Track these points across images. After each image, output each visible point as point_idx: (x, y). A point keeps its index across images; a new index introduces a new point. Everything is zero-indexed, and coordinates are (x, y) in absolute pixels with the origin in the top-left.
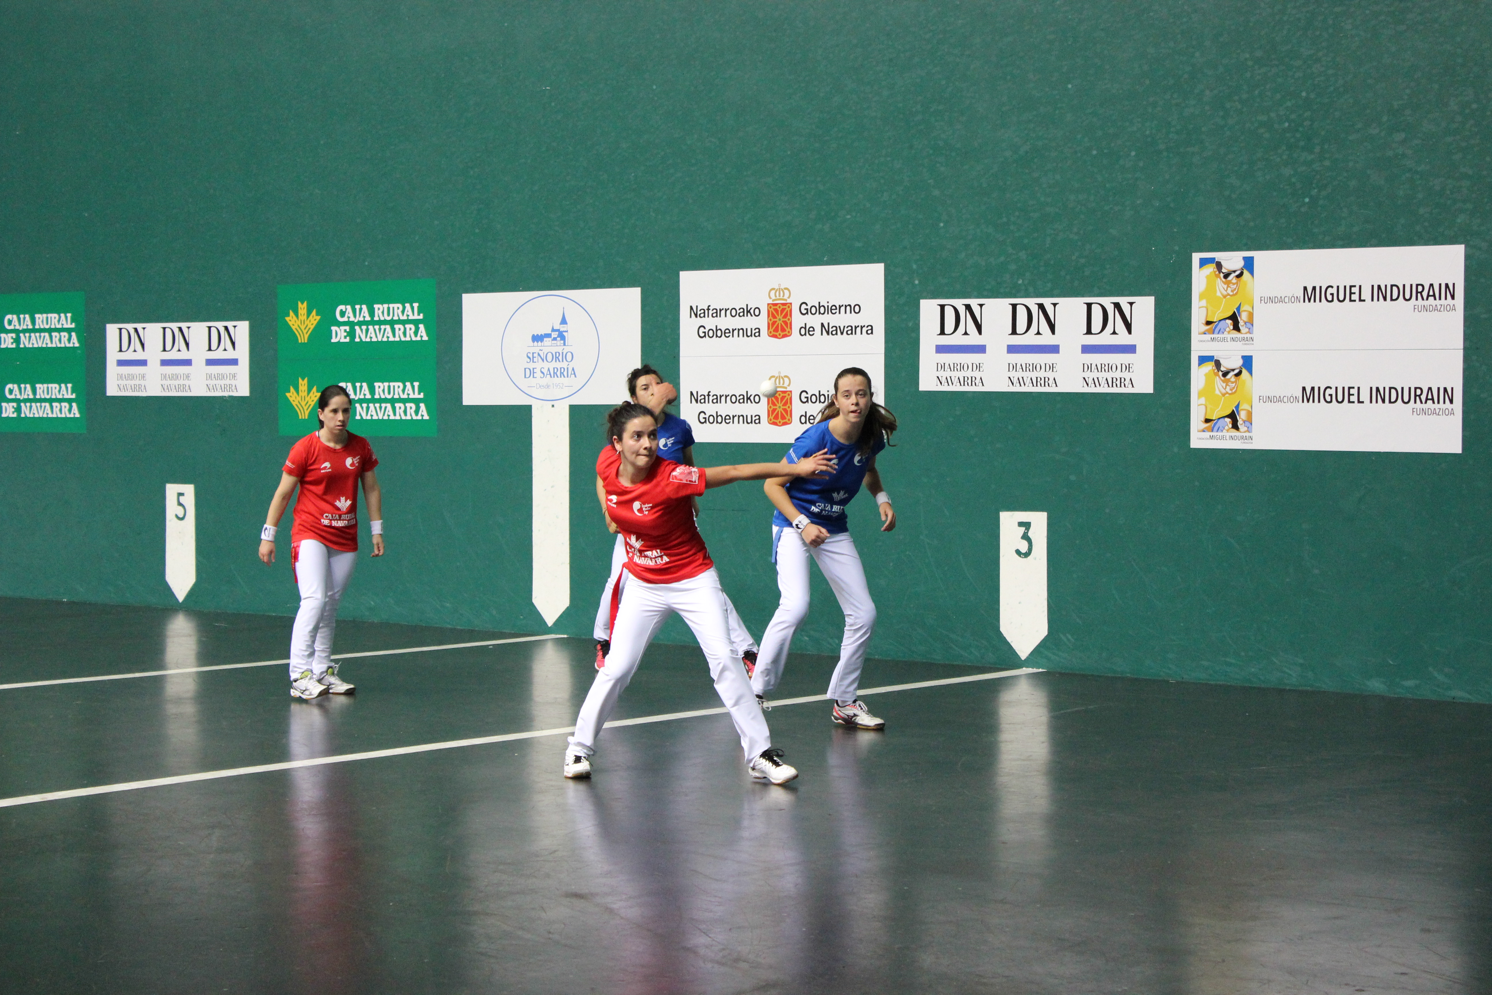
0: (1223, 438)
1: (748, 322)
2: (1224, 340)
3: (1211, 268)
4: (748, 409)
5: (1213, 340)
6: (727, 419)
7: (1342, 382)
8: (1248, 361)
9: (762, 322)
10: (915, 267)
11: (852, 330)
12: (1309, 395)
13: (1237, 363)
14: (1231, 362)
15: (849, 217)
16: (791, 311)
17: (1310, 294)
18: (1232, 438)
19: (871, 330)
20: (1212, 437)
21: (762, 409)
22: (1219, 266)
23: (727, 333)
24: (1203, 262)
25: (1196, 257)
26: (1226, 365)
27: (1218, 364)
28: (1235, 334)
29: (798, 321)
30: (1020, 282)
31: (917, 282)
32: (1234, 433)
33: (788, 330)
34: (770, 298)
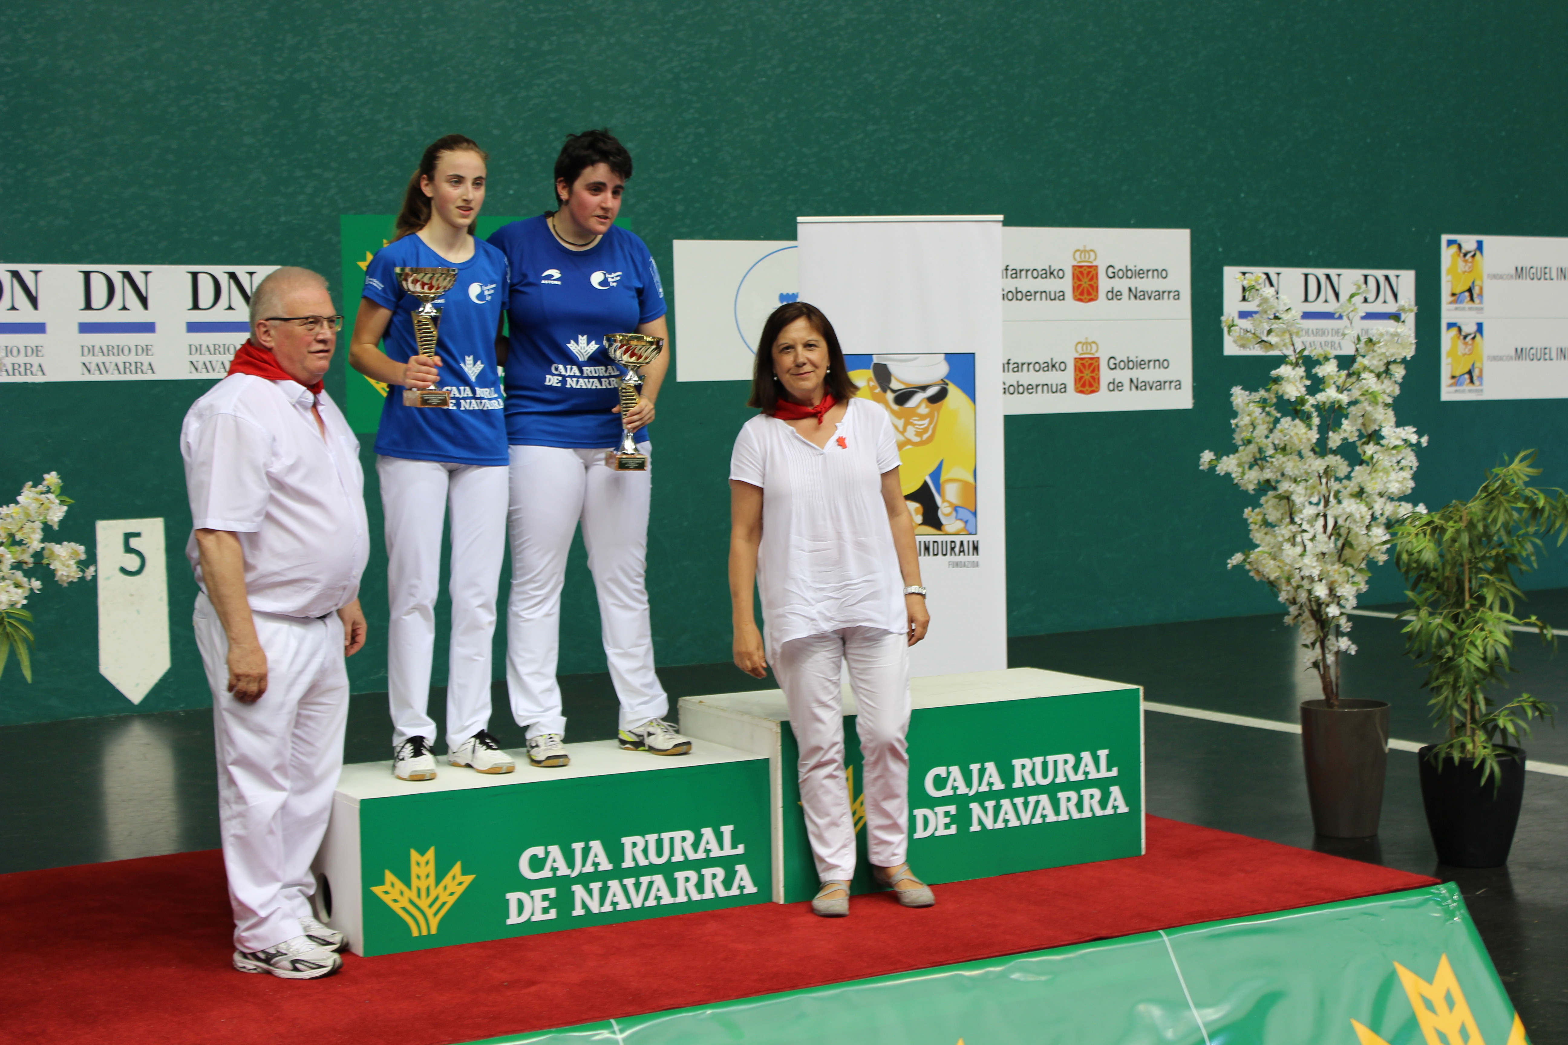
0: (1463, 391)
1: (1051, 285)
2: (1463, 309)
3: (1454, 248)
4: (1053, 378)
5: (1456, 309)
6: (1030, 389)
7: (1539, 344)
8: (1480, 326)
9: (1066, 284)
10: (1219, 234)
11: (1160, 295)
12: (1520, 354)
13: (1473, 328)
14: (1469, 328)
15: (1155, 180)
16: (1097, 274)
17: (1520, 273)
18: (1470, 391)
19: (1177, 296)
20: (1456, 391)
21: (1068, 377)
22: (1460, 247)
23: (1028, 296)
24: (1450, 243)
25: (1445, 238)
26: (1466, 330)
27: (1460, 330)
28: (1471, 305)
29: (1104, 284)
30: (1311, 253)
31: (1220, 249)
32: (1471, 387)
33: (1094, 293)
34: (1075, 259)
